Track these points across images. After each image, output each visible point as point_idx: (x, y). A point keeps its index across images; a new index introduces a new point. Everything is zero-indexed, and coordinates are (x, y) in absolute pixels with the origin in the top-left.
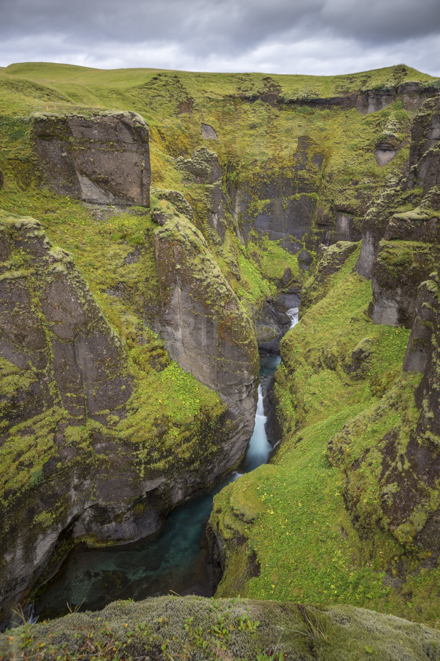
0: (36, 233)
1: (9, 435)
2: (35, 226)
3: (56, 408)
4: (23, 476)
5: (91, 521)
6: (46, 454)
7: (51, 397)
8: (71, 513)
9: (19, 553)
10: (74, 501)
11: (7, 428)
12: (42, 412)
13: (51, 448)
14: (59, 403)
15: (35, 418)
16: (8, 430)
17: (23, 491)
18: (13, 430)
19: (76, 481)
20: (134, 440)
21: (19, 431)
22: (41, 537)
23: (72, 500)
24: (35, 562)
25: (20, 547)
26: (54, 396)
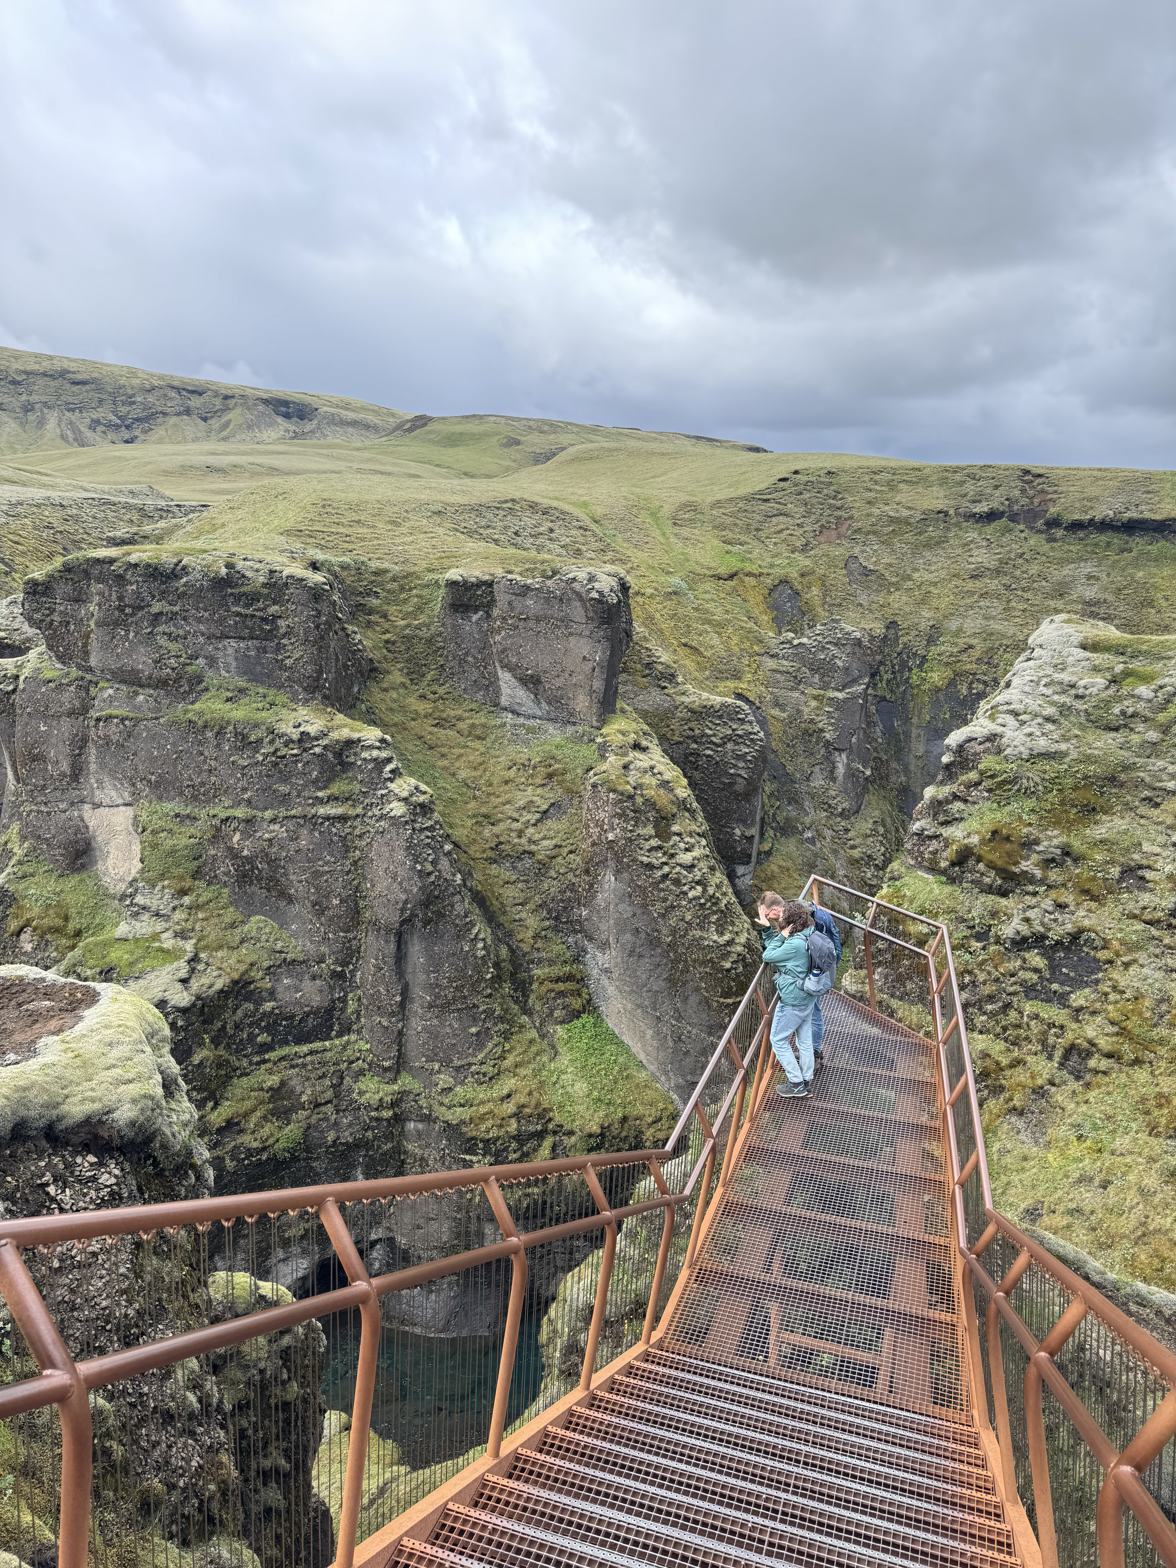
0: (375, 753)
1: (265, 1061)
2: (378, 744)
3: (353, 1037)
4: (269, 1132)
6: (317, 1110)
7: (349, 1018)
11: (266, 1048)
12: (328, 1038)
14: (359, 1032)
15: (317, 1045)
16: (266, 1052)
17: (263, 1157)
18: (275, 1053)
20: (469, 1131)
21: (282, 1058)
22: (279, 1254)
26: (353, 1017)
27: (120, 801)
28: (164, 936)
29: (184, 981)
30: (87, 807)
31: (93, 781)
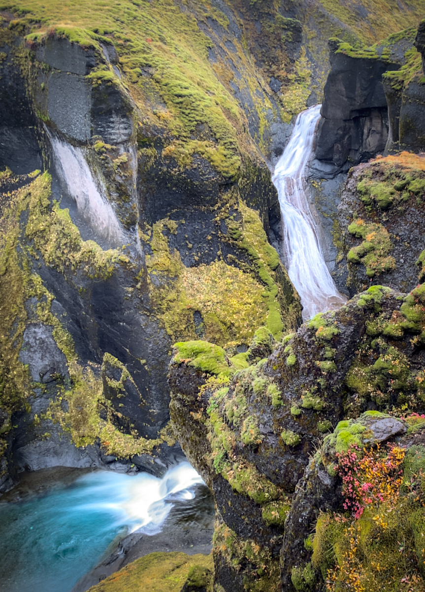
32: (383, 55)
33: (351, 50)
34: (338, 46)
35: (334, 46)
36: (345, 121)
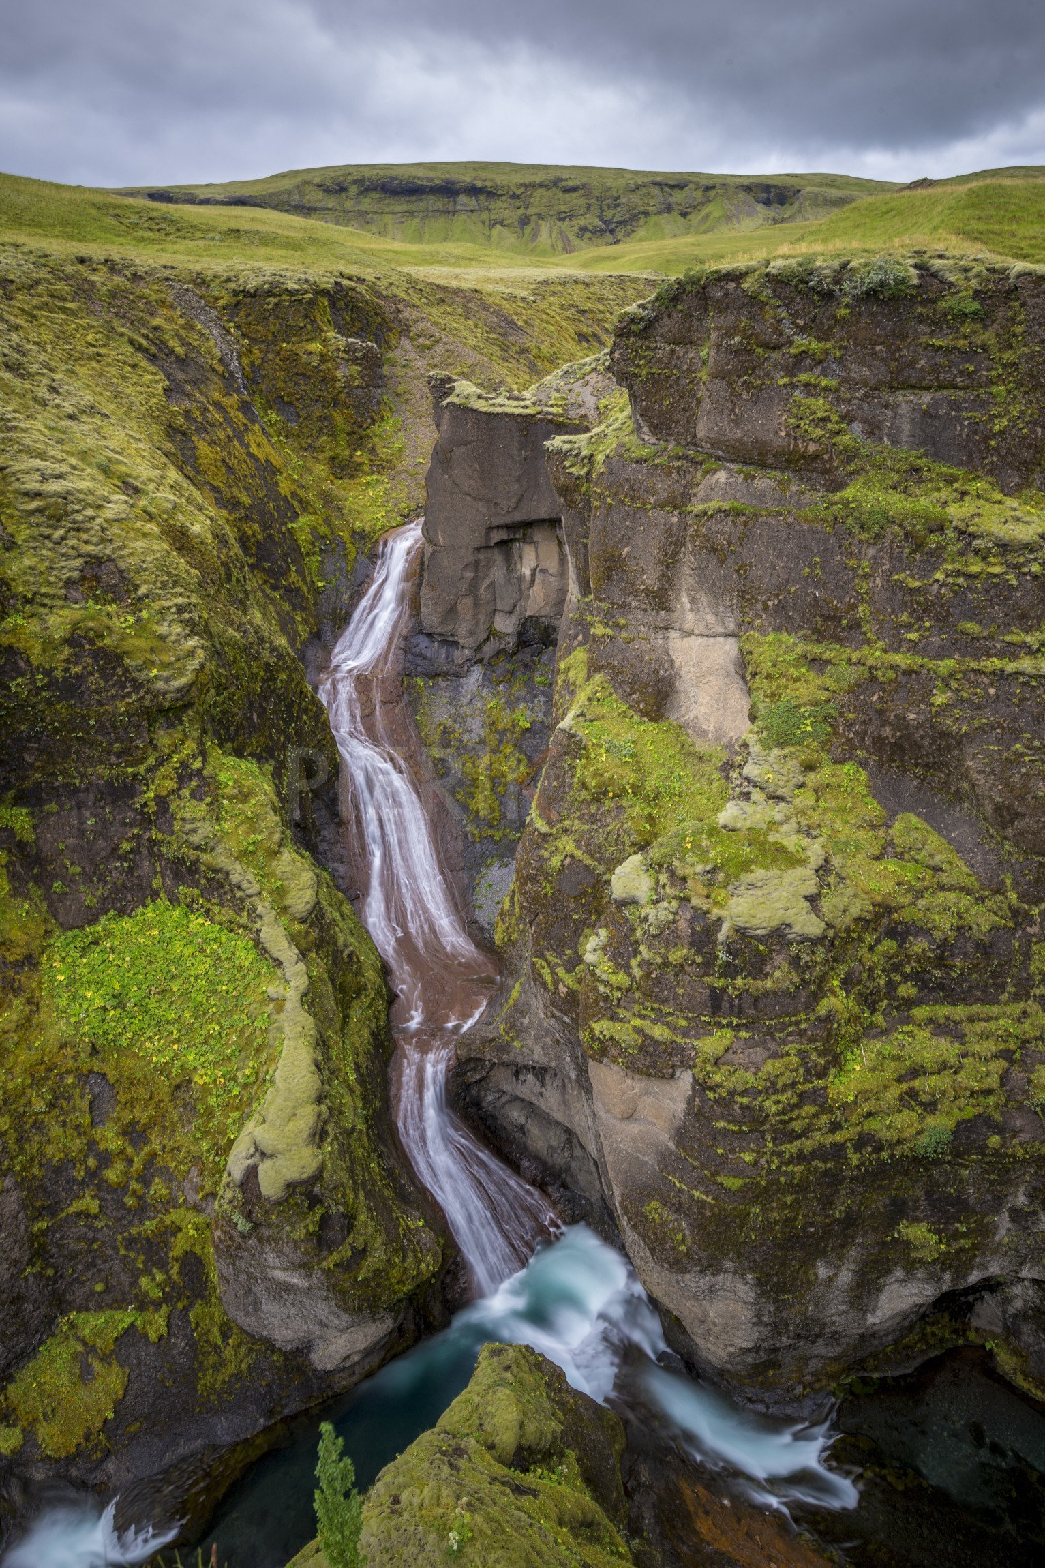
1: (908, 1020)
3: (1033, 1006)
4: (906, 1120)
5: (1022, 1316)
6: (972, 1101)
7: (1030, 978)
8: (983, 1266)
9: (846, 1277)
10: (1000, 1244)
11: (910, 1003)
12: (995, 1001)
13: (988, 1092)
15: (976, 1009)
16: (909, 1009)
17: (898, 1153)
18: (920, 1012)
19: (1022, 1199)
21: (931, 1021)
22: (899, 1273)
23: (997, 1238)
24: (871, 1319)
25: (852, 1267)
27: (721, 630)
28: (785, 828)
29: (812, 899)
30: (673, 634)
31: (685, 599)
32: (552, 406)
33: (480, 397)
34: (453, 389)
35: (442, 387)
36: (478, 549)
